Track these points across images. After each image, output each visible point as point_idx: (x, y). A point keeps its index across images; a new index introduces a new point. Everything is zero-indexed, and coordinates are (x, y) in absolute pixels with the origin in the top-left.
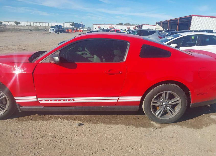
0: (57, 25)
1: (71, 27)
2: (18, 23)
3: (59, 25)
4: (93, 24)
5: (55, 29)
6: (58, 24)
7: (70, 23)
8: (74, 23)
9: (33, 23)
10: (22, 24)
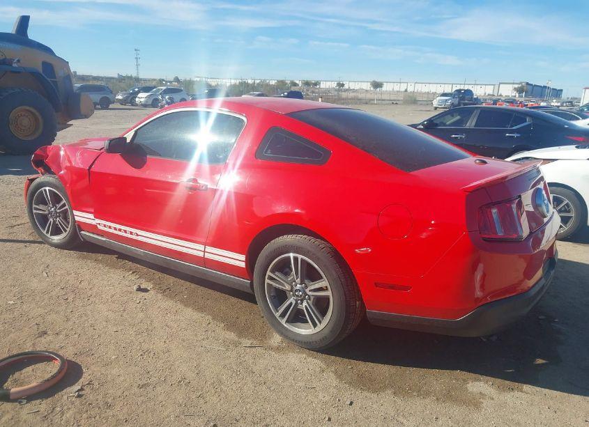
0: (459, 91)
1: (517, 95)
2: (377, 85)
3: (465, 91)
4: (586, 88)
5: (449, 100)
6: (462, 87)
7: (513, 84)
8: (527, 84)
9: (413, 85)
10: (386, 87)
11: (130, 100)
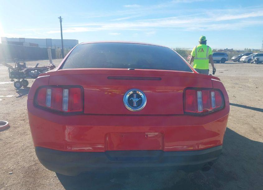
11: (238, 60)
